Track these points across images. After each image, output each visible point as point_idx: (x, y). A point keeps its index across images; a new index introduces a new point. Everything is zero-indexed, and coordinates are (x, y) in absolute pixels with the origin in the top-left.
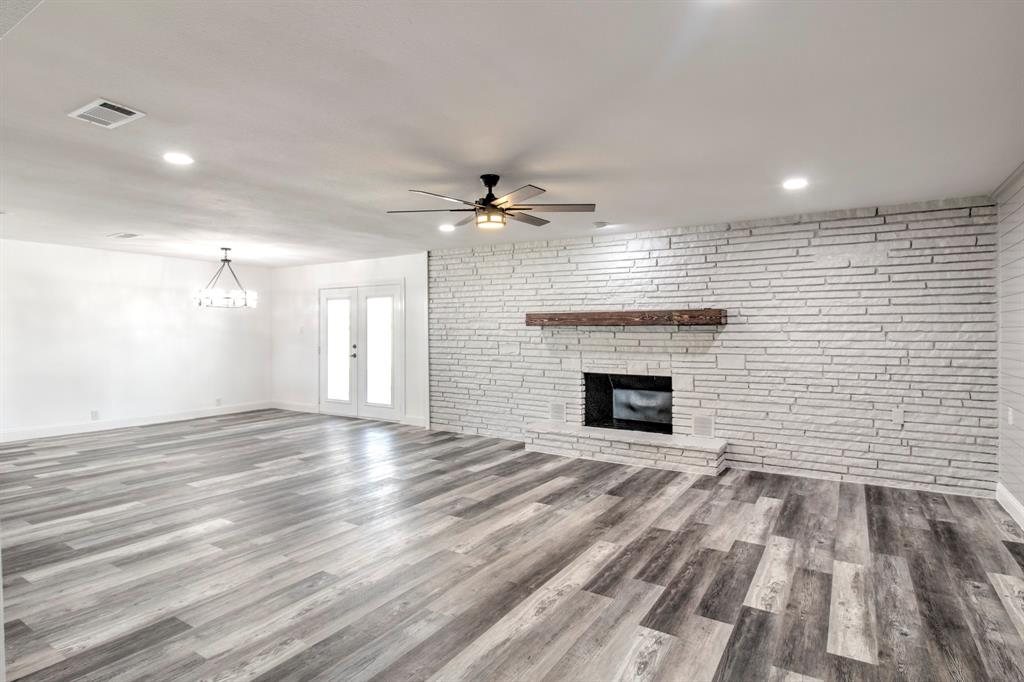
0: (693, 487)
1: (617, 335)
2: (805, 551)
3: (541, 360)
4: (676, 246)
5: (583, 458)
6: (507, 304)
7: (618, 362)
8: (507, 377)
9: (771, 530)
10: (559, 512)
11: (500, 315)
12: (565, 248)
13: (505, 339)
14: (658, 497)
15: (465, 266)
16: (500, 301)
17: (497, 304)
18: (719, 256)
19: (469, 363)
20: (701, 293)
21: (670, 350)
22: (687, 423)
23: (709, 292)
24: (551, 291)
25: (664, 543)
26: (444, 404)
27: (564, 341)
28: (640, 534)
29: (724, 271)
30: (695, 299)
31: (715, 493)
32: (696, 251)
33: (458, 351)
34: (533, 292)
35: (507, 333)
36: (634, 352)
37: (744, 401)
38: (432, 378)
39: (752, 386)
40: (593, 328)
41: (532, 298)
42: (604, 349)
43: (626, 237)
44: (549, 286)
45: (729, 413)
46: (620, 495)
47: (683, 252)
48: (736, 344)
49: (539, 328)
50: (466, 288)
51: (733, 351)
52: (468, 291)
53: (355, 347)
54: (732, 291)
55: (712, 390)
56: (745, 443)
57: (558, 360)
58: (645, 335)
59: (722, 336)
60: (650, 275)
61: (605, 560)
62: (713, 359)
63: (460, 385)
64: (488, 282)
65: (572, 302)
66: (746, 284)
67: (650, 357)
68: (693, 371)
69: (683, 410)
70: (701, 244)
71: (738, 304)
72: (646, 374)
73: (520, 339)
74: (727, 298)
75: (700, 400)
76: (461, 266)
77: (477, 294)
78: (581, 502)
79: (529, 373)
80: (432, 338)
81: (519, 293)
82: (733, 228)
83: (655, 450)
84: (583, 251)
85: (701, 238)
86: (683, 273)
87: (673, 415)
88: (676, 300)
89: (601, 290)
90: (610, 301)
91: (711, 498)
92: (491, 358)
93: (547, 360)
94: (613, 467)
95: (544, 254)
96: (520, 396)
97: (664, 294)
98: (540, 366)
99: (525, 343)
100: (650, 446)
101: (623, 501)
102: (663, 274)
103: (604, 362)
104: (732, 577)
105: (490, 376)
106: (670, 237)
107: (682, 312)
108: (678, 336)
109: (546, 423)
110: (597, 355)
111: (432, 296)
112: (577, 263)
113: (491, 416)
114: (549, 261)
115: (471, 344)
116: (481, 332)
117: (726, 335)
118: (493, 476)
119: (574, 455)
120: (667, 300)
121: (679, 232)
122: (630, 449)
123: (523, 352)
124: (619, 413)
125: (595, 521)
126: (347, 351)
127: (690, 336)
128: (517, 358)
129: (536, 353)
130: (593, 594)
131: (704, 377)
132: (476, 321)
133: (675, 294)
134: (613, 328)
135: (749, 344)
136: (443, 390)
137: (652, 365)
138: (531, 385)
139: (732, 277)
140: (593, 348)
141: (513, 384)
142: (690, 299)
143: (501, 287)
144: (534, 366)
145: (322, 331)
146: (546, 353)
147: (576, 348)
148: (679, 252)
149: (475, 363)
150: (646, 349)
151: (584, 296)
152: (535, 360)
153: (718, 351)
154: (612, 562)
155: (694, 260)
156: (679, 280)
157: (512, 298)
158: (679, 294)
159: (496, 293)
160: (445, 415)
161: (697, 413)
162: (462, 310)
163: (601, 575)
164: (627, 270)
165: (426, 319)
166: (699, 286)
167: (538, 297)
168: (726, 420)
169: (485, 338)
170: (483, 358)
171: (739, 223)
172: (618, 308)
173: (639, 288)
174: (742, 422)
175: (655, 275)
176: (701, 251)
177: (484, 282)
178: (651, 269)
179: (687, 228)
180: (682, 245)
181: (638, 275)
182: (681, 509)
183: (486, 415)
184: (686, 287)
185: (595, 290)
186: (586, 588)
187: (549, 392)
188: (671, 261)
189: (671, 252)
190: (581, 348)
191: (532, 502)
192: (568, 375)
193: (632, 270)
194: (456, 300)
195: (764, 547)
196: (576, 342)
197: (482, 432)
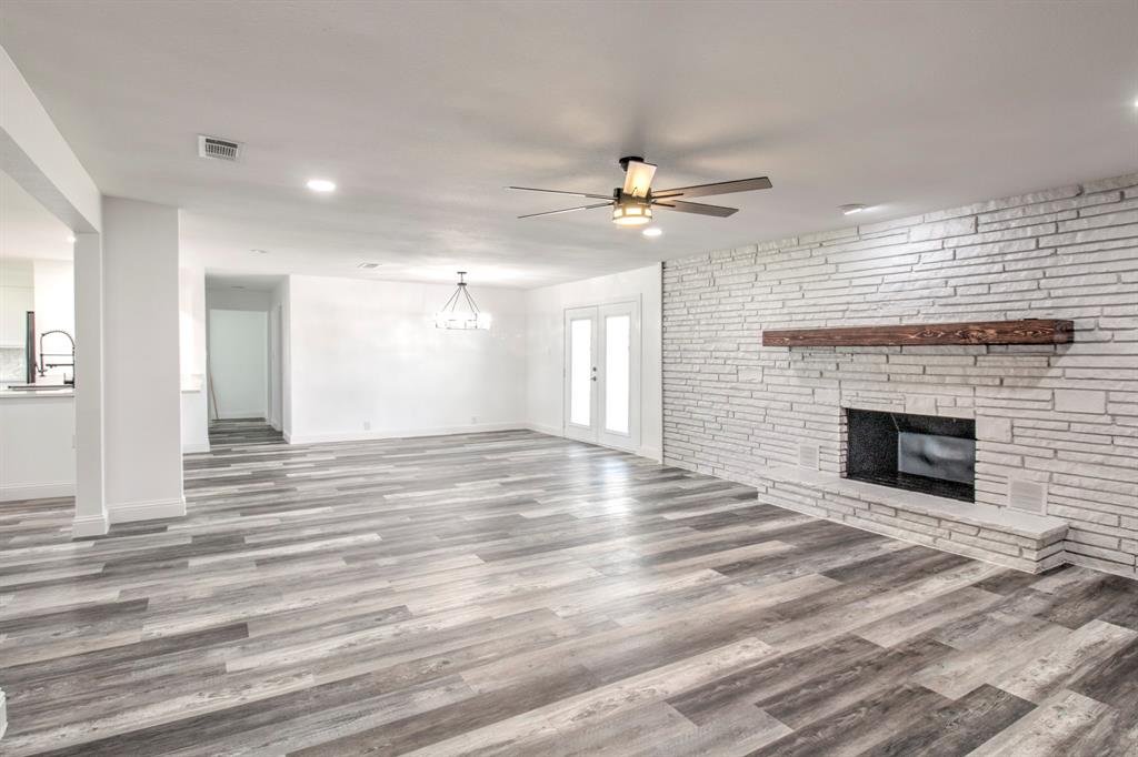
0: (978, 585)
1: (892, 359)
2: (1115, 731)
3: (788, 389)
4: (986, 228)
5: (830, 519)
6: (749, 320)
7: (893, 396)
8: (747, 410)
9: (1071, 681)
10: (731, 587)
11: (741, 333)
12: (821, 245)
13: (746, 362)
14: (901, 591)
15: (701, 276)
16: (740, 316)
17: (736, 320)
18: (1061, 237)
19: (705, 390)
20: (1028, 296)
21: (973, 381)
22: (1001, 489)
23: (1044, 294)
24: (802, 302)
25: (853, 661)
26: (678, 436)
27: (816, 366)
28: (823, 640)
29: (1070, 260)
30: (1017, 305)
31: (1009, 601)
32: (1020, 233)
33: (693, 376)
34: (780, 304)
35: (748, 356)
36: (916, 383)
37: (1102, 464)
38: (666, 406)
39: (1118, 441)
40: (858, 349)
41: (778, 311)
42: (871, 377)
43: (909, 221)
44: (799, 295)
45: (1076, 481)
46: (841, 580)
47: (998, 236)
48: (1090, 373)
49: (786, 349)
50: (702, 303)
51: (1083, 384)
52: (704, 306)
53: (595, 369)
54: (1085, 291)
55: (1044, 443)
56: (1101, 529)
57: (810, 391)
58: (931, 357)
59: (1064, 361)
60: (943, 273)
61: (737, 667)
62: (1047, 395)
63: (694, 416)
64: (727, 294)
65: (828, 315)
66: (1113, 278)
67: (940, 389)
68: (1011, 413)
69: (992, 469)
70: (1028, 221)
71: (1096, 311)
72: (934, 414)
73: (763, 363)
74: (1075, 301)
75: (1023, 457)
76: (696, 276)
77: (714, 309)
78: (774, 580)
79: (773, 405)
80: (666, 360)
81: (763, 305)
82: (1087, 191)
83: (935, 523)
84: (844, 248)
85: (1029, 211)
86: (998, 267)
87: (976, 476)
88: (986, 307)
89: (869, 298)
90: (881, 313)
91: (995, 608)
92: (729, 385)
93: (796, 390)
94: (867, 537)
95: (794, 255)
96: (763, 434)
97: (963, 300)
98: (786, 398)
99: (769, 367)
100: (926, 515)
101: (840, 587)
102: (965, 271)
103: (873, 394)
104: (926, 744)
105: (727, 407)
106: (976, 216)
107: (984, 326)
108: (985, 361)
109: (791, 470)
110: (862, 386)
111: (666, 313)
112: (837, 264)
113: (729, 455)
114: (799, 263)
115: (706, 369)
116: (718, 354)
117: (1070, 361)
118: (687, 528)
119: (819, 515)
120: (969, 308)
121: (992, 206)
122: (896, 516)
123: (766, 379)
124: (906, 464)
125: (770, 609)
126: (587, 373)
127: (1007, 361)
128: (759, 387)
129: (782, 380)
130: (675, 711)
131: (1030, 423)
132: (713, 341)
133: (983, 299)
134: (885, 349)
135: (1115, 374)
136: (676, 420)
137: (945, 401)
138: (775, 420)
139: (1085, 269)
140: (857, 376)
141: (754, 418)
142: (1008, 306)
143: (740, 300)
144: (780, 397)
145: (567, 352)
146: (794, 381)
147: (834, 375)
148: (991, 237)
149: (711, 391)
150: (935, 379)
151: (844, 307)
152: (780, 389)
153: (1056, 384)
154: (741, 673)
155: (1016, 246)
156: (991, 278)
157: (754, 313)
158: (990, 298)
159: (735, 307)
160: (680, 450)
161: (1016, 476)
162: (697, 328)
163: (711, 687)
164: (908, 268)
165: (660, 339)
166: (1025, 286)
167: (785, 311)
168: (1068, 491)
169: (722, 361)
170: (719, 385)
171: (1100, 182)
172: (895, 322)
173: (926, 293)
174: (1097, 496)
175: (950, 272)
176: (1029, 232)
177: (722, 294)
178: (945, 264)
179: (1006, 199)
180: (996, 226)
181: (925, 275)
182: (926, 615)
183: (723, 453)
184: (1002, 288)
185: (860, 299)
186: (670, 701)
187: (797, 431)
188: (977, 250)
189: (978, 238)
190: (840, 375)
191: (705, 568)
192: (823, 410)
193: (915, 268)
194: (691, 317)
195: (1035, 706)
196: (833, 367)
197: (718, 473)
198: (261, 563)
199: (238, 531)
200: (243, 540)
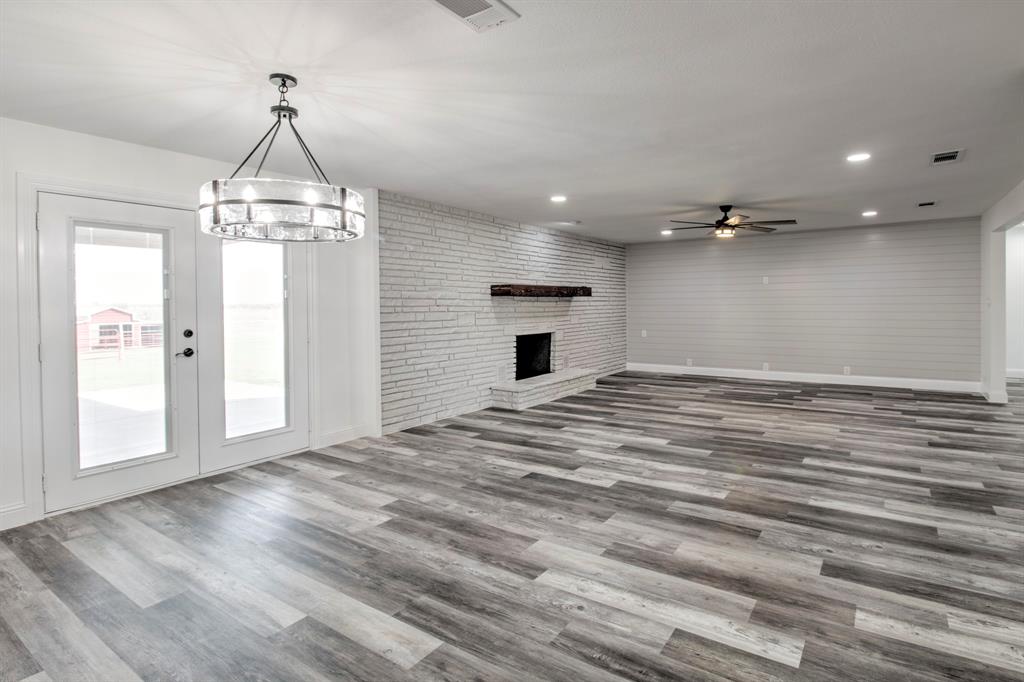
3: (491, 328)
6: (466, 272)
8: (464, 350)
11: (461, 283)
12: (504, 227)
13: (464, 309)
17: (457, 271)
26: (400, 396)
27: (506, 310)
33: (417, 325)
35: (466, 303)
43: (536, 229)
47: (559, 247)
50: (424, 249)
52: (427, 252)
53: (189, 335)
57: (501, 327)
64: (447, 246)
68: (563, 327)
69: (560, 354)
73: (476, 309)
75: (566, 345)
76: (418, 221)
80: (384, 310)
92: (451, 331)
93: (494, 328)
97: (552, 275)
99: (478, 312)
110: (524, 321)
111: (383, 253)
112: (511, 242)
115: (431, 316)
116: (442, 302)
123: (478, 322)
129: (486, 321)
140: (522, 315)
141: (469, 355)
143: (459, 254)
146: (494, 321)
147: (513, 315)
149: (435, 338)
151: (516, 271)
152: (486, 328)
153: (571, 313)
156: (558, 266)
160: (400, 410)
162: (420, 275)
164: (537, 254)
166: (564, 271)
169: (445, 309)
170: (441, 331)
177: (443, 245)
178: (547, 256)
180: (559, 243)
181: (542, 259)
183: (446, 395)
185: (522, 267)
187: (496, 357)
188: (555, 252)
189: (555, 246)
190: (516, 315)
192: (508, 339)
196: (513, 310)
198: (916, 470)
199: (937, 505)
200: (932, 492)
